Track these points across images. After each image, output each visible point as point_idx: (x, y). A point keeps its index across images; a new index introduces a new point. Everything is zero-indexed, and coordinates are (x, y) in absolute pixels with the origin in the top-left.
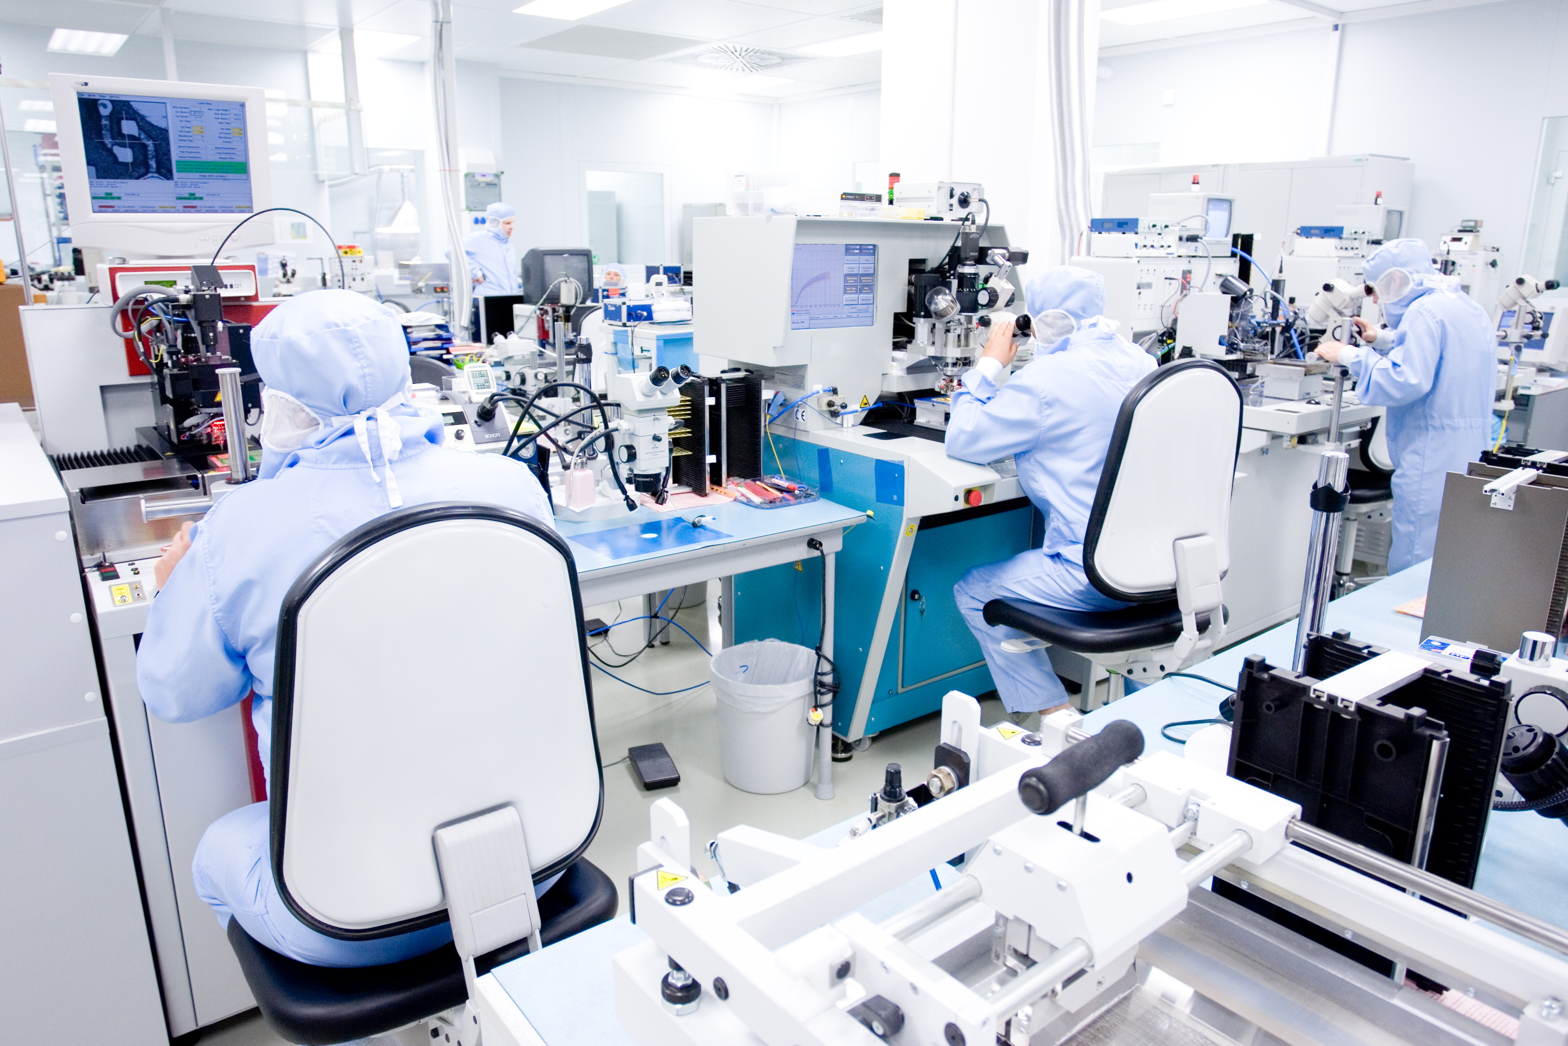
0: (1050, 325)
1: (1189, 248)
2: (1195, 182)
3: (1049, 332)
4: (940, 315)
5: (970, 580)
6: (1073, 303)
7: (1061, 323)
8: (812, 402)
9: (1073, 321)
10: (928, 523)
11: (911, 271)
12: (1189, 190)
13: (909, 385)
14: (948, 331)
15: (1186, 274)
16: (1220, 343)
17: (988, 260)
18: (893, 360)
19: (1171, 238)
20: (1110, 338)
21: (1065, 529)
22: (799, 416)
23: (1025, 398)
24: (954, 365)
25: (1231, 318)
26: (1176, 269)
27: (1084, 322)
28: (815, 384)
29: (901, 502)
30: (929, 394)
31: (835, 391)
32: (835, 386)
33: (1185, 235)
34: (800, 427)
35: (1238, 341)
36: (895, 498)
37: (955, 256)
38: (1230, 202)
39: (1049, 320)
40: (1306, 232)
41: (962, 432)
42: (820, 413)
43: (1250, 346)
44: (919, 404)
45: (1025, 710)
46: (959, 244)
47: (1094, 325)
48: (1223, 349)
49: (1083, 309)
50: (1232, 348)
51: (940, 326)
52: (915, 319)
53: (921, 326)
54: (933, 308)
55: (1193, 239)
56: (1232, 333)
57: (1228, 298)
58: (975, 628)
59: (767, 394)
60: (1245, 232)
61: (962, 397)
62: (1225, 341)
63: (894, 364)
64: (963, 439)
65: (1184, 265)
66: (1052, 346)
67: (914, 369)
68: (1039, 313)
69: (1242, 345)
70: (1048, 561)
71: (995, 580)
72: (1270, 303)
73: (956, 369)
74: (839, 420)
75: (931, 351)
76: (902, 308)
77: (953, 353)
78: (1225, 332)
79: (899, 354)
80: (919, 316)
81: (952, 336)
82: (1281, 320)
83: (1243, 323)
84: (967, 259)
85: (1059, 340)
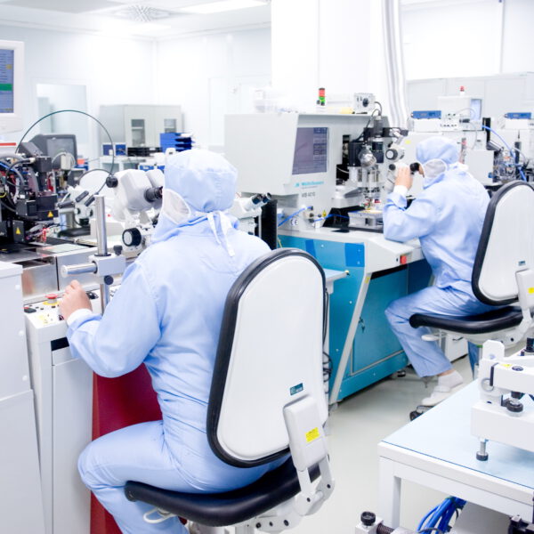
0: (433, 168)
1: (464, 126)
2: (462, 90)
3: (432, 171)
4: (366, 165)
5: (395, 307)
6: (446, 156)
7: (439, 166)
8: (301, 214)
9: (445, 165)
10: (375, 275)
11: (344, 142)
12: (459, 95)
13: (346, 205)
14: (369, 173)
15: (464, 140)
16: (489, 177)
17: (391, 134)
18: (337, 190)
19: (456, 121)
20: (464, 174)
21: (451, 273)
22: (293, 222)
23: (427, 205)
24: (373, 191)
25: (495, 163)
26: (459, 137)
27: (451, 166)
28: (303, 205)
29: (362, 265)
30: (356, 209)
31: (312, 209)
32: (312, 205)
33: (462, 119)
34: (294, 229)
35: (498, 175)
36: (359, 263)
37: (368, 133)
38: (481, 101)
39: (433, 165)
40: (510, 116)
41: (395, 225)
42: (305, 220)
43: (506, 178)
44: (350, 214)
45: (431, 375)
46: (370, 126)
47: (456, 167)
48: (491, 180)
49: (451, 159)
50: (496, 179)
51: (364, 171)
52: (349, 168)
53: (353, 171)
54: (362, 161)
55: (466, 121)
56: (495, 171)
57: (492, 152)
58: (399, 333)
59: (279, 211)
60: (487, 117)
61: (390, 207)
62: (492, 175)
63: (337, 193)
64: (396, 229)
65: (462, 135)
66: (435, 179)
67: (348, 195)
68: (425, 161)
69: (501, 177)
70: (442, 292)
71: (411, 305)
72: (514, 154)
73: (374, 194)
74: (313, 224)
75: (360, 185)
76: (340, 162)
77: (372, 185)
78: (492, 171)
79: (340, 187)
80: (351, 165)
81: (371, 176)
82: (521, 163)
83: (501, 166)
84: (377, 134)
85: (438, 176)
